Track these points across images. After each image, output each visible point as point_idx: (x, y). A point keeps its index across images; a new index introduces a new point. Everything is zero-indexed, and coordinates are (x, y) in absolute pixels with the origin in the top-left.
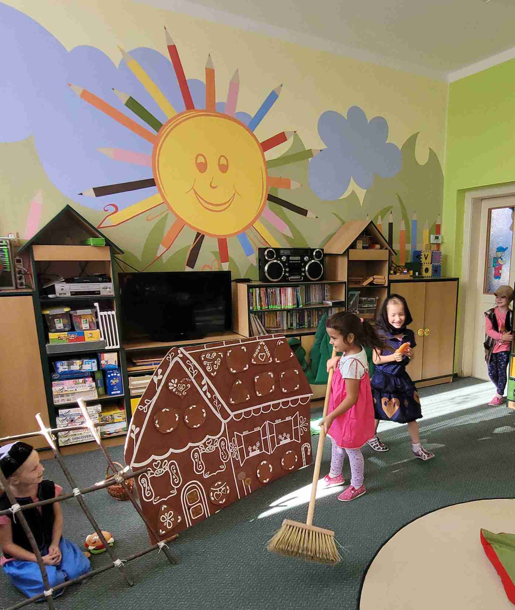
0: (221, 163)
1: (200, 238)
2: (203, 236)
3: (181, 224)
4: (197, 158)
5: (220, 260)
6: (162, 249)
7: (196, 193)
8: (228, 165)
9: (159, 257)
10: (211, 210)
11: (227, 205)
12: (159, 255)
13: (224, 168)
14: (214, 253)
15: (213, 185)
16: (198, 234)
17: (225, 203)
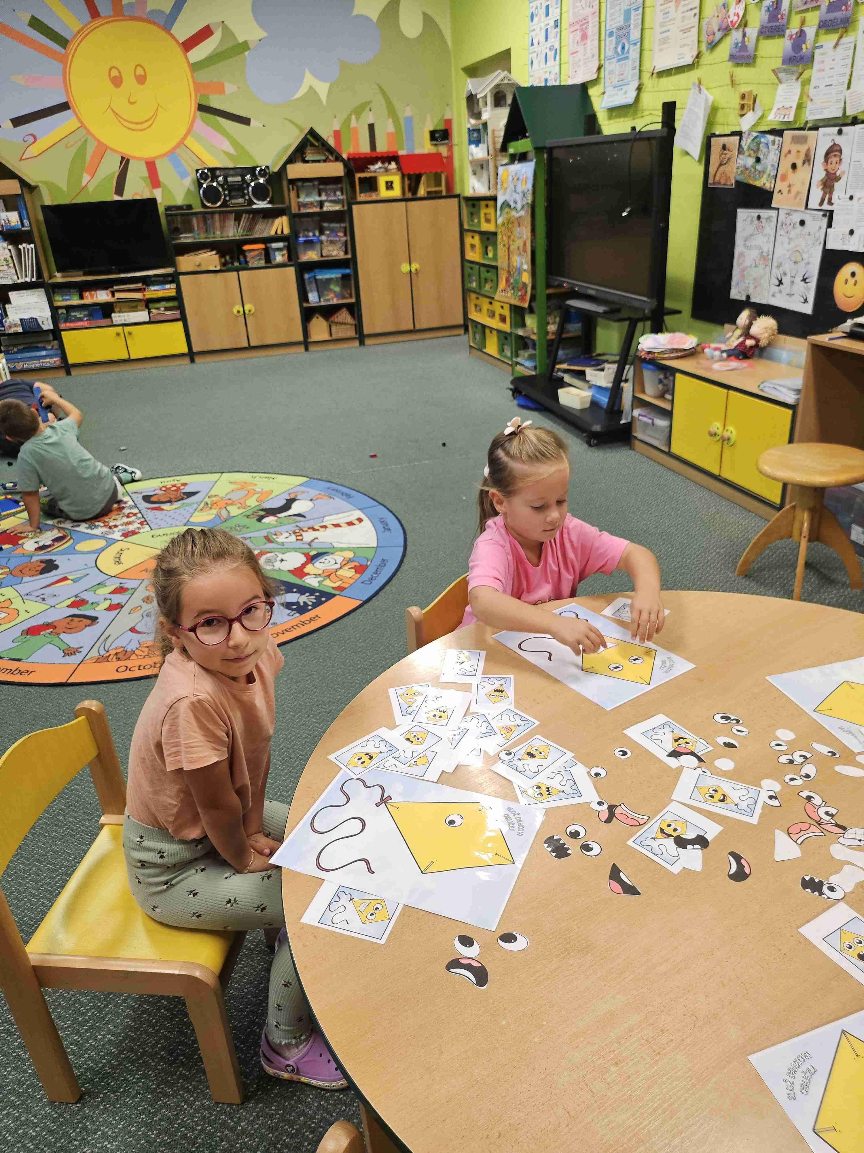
0: (138, 73)
1: (125, 162)
2: (128, 160)
3: (102, 149)
4: (110, 70)
5: (150, 186)
6: (86, 178)
7: (114, 112)
8: (145, 74)
9: (83, 188)
10: (133, 130)
11: (151, 122)
12: (84, 184)
13: (141, 79)
14: (143, 178)
15: (132, 100)
16: (123, 158)
17: (148, 120)
